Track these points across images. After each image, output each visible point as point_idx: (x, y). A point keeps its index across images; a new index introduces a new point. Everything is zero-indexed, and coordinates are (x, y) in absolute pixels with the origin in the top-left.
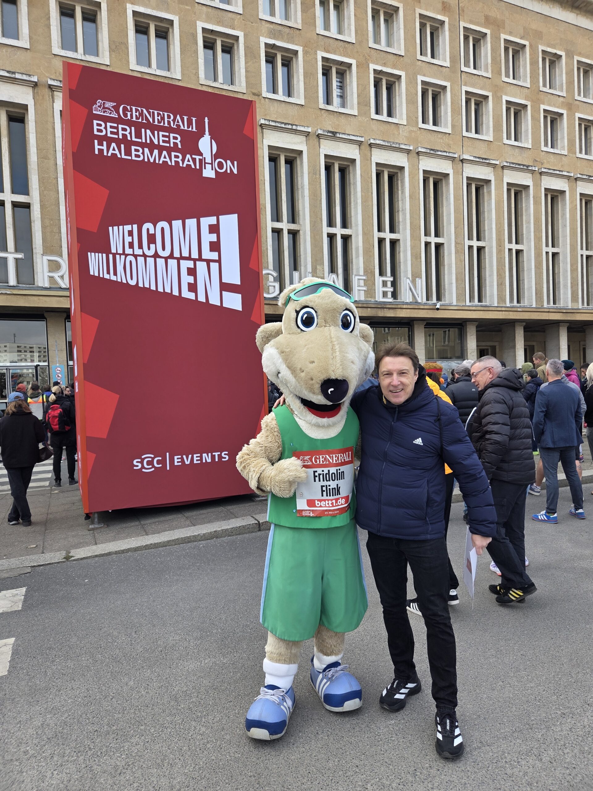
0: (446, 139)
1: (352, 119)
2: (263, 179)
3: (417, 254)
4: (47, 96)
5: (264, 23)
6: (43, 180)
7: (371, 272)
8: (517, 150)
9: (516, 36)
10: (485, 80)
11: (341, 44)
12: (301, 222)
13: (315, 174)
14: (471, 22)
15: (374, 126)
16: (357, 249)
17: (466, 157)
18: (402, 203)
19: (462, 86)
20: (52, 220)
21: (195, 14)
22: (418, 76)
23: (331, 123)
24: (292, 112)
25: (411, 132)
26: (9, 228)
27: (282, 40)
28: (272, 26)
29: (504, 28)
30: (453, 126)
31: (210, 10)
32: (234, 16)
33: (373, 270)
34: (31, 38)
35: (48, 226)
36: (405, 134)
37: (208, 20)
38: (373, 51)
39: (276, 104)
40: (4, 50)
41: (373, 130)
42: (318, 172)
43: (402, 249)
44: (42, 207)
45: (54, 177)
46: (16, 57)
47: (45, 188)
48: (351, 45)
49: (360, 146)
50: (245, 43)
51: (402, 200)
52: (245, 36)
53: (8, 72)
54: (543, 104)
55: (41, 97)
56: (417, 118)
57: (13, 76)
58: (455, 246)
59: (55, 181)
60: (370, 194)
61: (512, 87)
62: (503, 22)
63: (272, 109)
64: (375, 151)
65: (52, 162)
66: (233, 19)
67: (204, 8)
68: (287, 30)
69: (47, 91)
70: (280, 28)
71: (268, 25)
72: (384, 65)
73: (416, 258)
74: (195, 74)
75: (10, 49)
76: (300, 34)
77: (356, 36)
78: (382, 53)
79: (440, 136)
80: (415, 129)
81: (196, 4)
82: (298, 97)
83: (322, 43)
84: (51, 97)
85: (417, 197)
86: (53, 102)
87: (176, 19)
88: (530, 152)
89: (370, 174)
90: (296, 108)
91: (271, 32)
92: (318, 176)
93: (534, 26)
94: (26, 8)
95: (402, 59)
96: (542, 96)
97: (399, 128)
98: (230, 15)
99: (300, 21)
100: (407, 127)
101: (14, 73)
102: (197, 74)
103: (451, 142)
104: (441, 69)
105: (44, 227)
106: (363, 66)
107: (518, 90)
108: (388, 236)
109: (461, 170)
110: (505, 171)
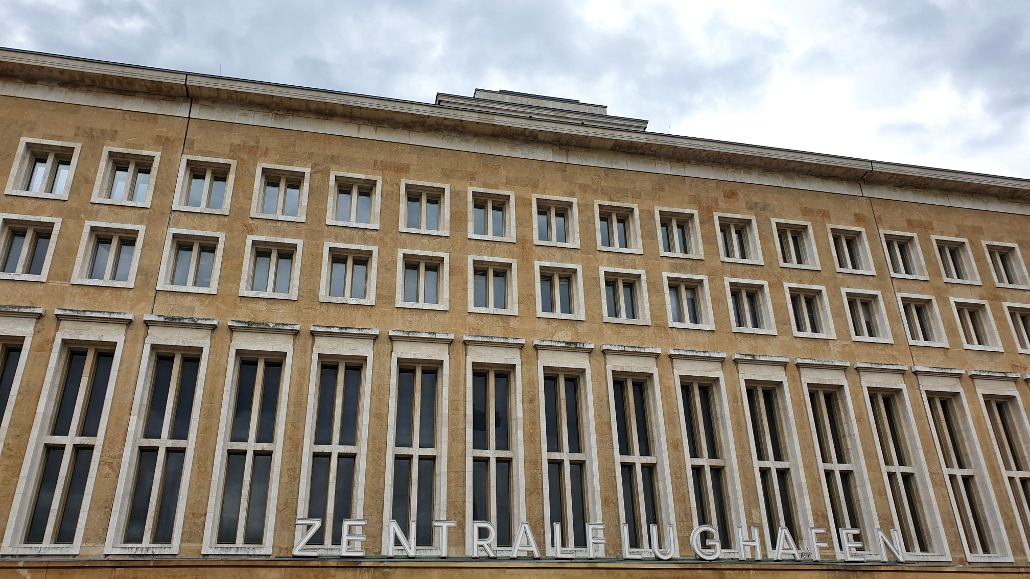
0: (889, 350)
1: (772, 339)
2: (676, 411)
3: (880, 490)
4: (461, 350)
5: (665, 259)
6: (452, 431)
7: (823, 514)
8: (985, 356)
9: (949, 235)
10: (923, 283)
11: (748, 267)
12: (725, 457)
13: (736, 401)
14: (892, 228)
15: (799, 344)
16: (800, 485)
17: (919, 368)
18: (848, 426)
19: (896, 293)
20: (457, 472)
21: (597, 261)
22: (841, 288)
23: (747, 345)
24: (704, 339)
25: (843, 346)
26: (415, 484)
27: (686, 272)
28: (673, 261)
29: (932, 229)
30: (895, 336)
31: (611, 255)
32: (634, 257)
33: (824, 512)
34: (449, 301)
35: (453, 480)
36: (837, 349)
37: (610, 264)
38: (785, 270)
39: (684, 333)
40: (427, 315)
41: (797, 349)
42: (739, 399)
43: (858, 483)
44: (450, 460)
45: (462, 427)
46: (436, 319)
47: (453, 440)
48: (760, 268)
49: (785, 367)
50: (647, 279)
51: (847, 423)
52: (647, 273)
53: (430, 333)
54: (1006, 301)
55: (455, 352)
56: (848, 331)
57: (434, 337)
58: (931, 478)
59: (462, 432)
60: (806, 419)
61: (959, 287)
62: (931, 223)
63: (680, 338)
64: (804, 371)
65: (462, 413)
66: (634, 260)
67: (606, 254)
68: (689, 262)
70: (682, 261)
71: (669, 260)
72: (800, 282)
73: (880, 495)
74: (599, 314)
75: (431, 313)
76: (704, 264)
77: (764, 258)
78: (796, 271)
79: (880, 347)
80: (848, 343)
81: (598, 252)
82: (708, 323)
83: (729, 270)
84: (464, 351)
85: (866, 418)
86: (466, 355)
87: (579, 268)
88: (1004, 357)
89: (802, 397)
90: (707, 334)
91: (673, 266)
92: (740, 404)
93: (969, 223)
94: (448, 277)
95: (819, 274)
96: (1001, 293)
97: (828, 343)
98: (631, 257)
99: (702, 252)
100: (838, 341)
101: (434, 333)
102: (601, 313)
103: (896, 353)
104: (867, 278)
105: (449, 481)
106: (776, 286)
107: (967, 289)
108: (837, 467)
109: (916, 384)
110: (976, 381)
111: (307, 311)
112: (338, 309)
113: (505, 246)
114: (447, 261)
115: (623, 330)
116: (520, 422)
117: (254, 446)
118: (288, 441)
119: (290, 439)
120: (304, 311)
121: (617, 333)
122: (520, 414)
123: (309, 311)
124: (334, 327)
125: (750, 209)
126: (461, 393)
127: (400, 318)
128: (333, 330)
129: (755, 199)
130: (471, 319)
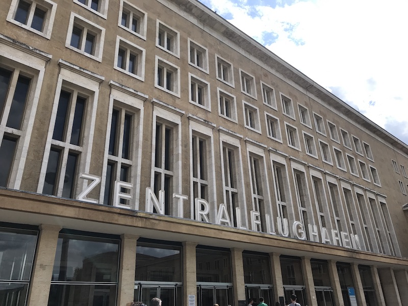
0: (316, 161)
1: (281, 145)
4: (150, 107)
5: (242, 94)
9: (331, 121)
10: (325, 137)
11: (272, 110)
12: (264, 195)
14: (316, 112)
17: (327, 172)
19: (318, 139)
20: (146, 177)
21: (216, 84)
22: (302, 131)
23: (273, 145)
24: (257, 136)
25: (303, 155)
27: (251, 103)
28: (246, 96)
29: (327, 117)
30: (318, 156)
31: (221, 83)
32: (231, 88)
34: (145, 77)
37: (221, 88)
38: (284, 116)
39: (249, 131)
41: (290, 152)
46: (137, 84)
48: (276, 112)
49: (285, 158)
50: (236, 101)
52: (236, 98)
53: (134, 90)
54: (346, 153)
55: (147, 107)
56: (305, 149)
57: (137, 93)
62: (326, 115)
64: (292, 162)
67: (219, 82)
68: (252, 99)
69: (150, 105)
72: (289, 123)
74: (217, 111)
75: (134, 80)
76: (257, 102)
77: (278, 108)
78: (288, 118)
79: (314, 159)
80: (305, 154)
81: (217, 80)
82: (258, 130)
83: (266, 108)
84: (152, 108)
86: (153, 111)
87: (208, 84)
88: (347, 174)
90: (259, 135)
93: (336, 119)
95: (295, 122)
97: (299, 152)
99: (256, 96)
100: (302, 153)
101: (137, 91)
103: (319, 163)
104: (310, 129)
106: (282, 122)
107: (337, 145)
108: (302, 209)
109: (325, 178)
110: (341, 182)
114: (144, 54)
116: (180, 156)
117: (6, 129)
119: (38, 129)
120: (54, 48)
121: (225, 123)
122: (180, 152)
123: (58, 50)
124: (76, 66)
125: (272, 84)
126: (150, 131)
127: (116, 76)
129: (274, 81)
130: (156, 91)
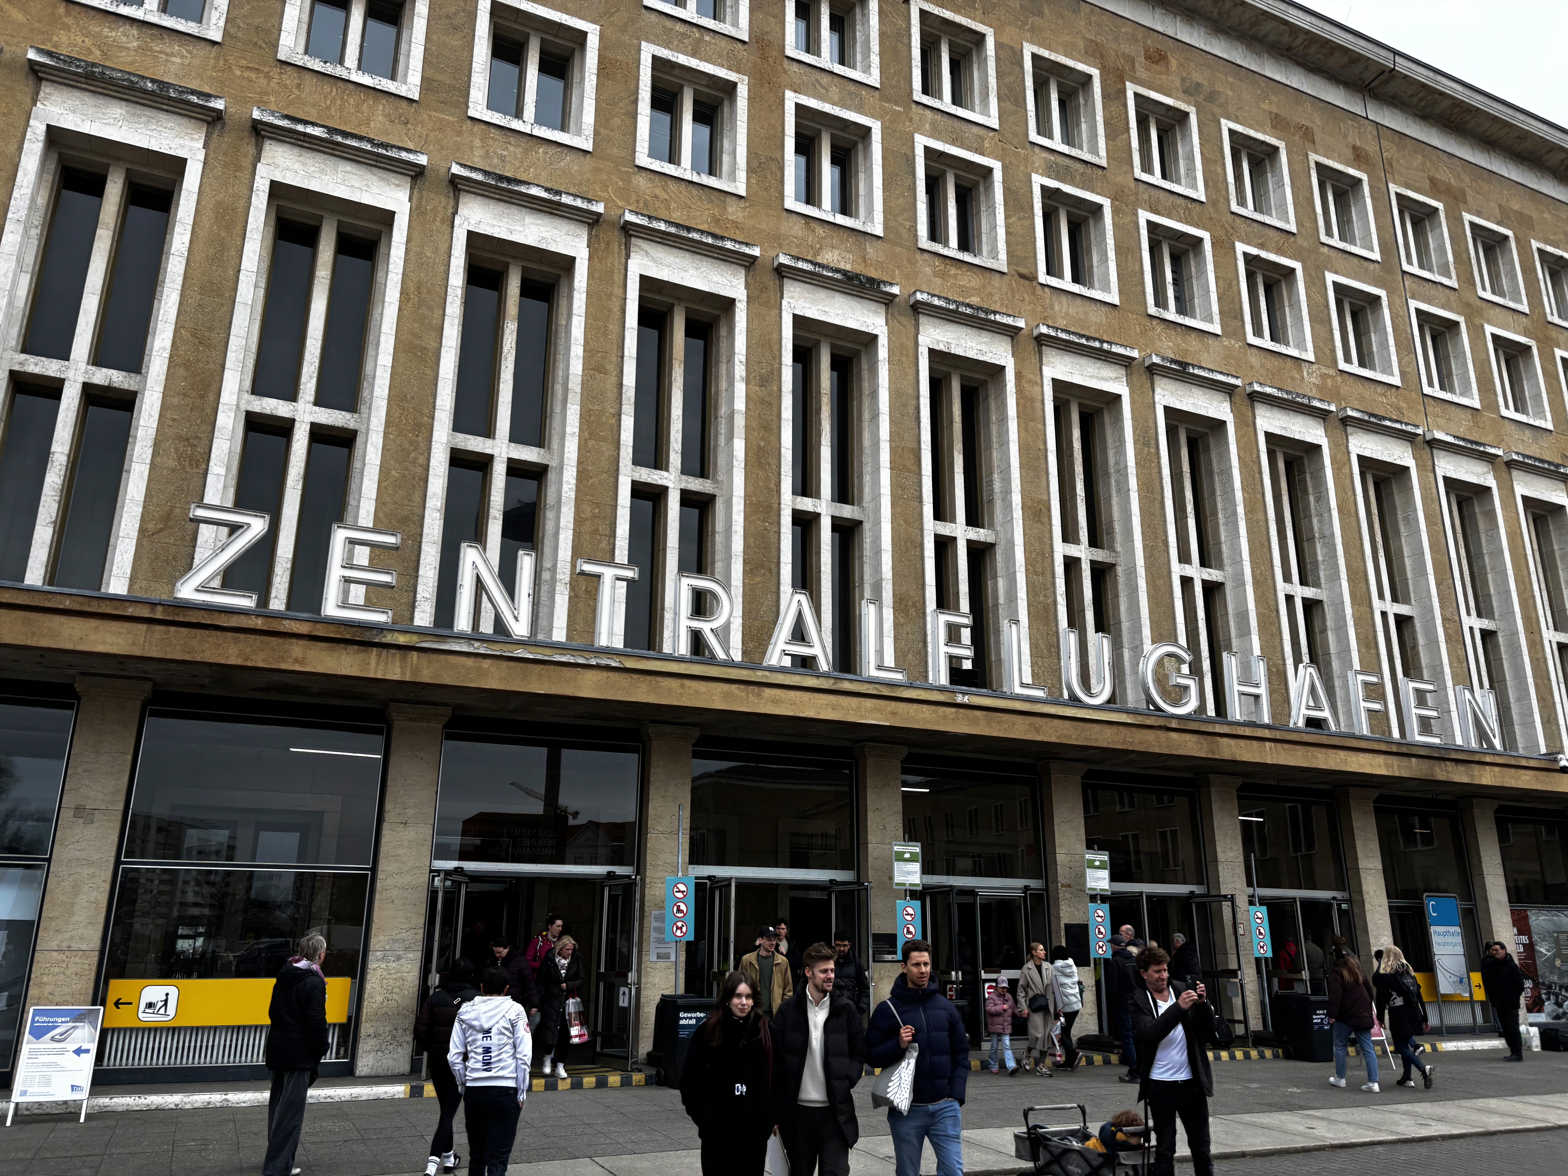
0: (1391, 394)
1: (1211, 341)
2: (1042, 447)
3: (1367, 638)
4: (616, 245)
5: (1037, 150)
6: (590, 416)
7: (1278, 671)
8: (1528, 432)
9: (1488, 219)
10: (1447, 291)
11: (1180, 201)
12: (1121, 547)
13: (1147, 444)
14: (1408, 186)
15: (1254, 359)
16: (1243, 616)
17: (1440, 435)
18: (1321, 522)
19: (1410, 300)
20: (598, 505)
21: (911, 120)
22: (1327, 273)
23: (1171, 344)
24: (1097, 316)
25: (1324, 377)
26: (495, 518)
27: (1072, 183)
28: (1051, 157)
29: (1465, 203)
30: (1403, 374)
31: (939, 117)
32: (982, 132)
33: (1281, 667)
34: (596, 133)
35: (587, 519)
36: (1313, 380)
37: (935, 134)
38: (1238, 221)
39: (1064, 299)
40: (541, 151)
41: (1252, 367)
42: (1153, 442)
43: (1329, 623)
44: (582, 475)
45: (612, 411)
46: (562, 164)
47: (590, 434)
48: (1198, 206)
49: (1231, 395)
50: (1004, 182)
51: (1320, 515)
52: (1005, 169)
53: (547, 190)
54: (1559, 346)
55: (603, 245)
56: (1333, 350)
57: (556, 199)
58: (1444, 626)
59: (613, 421)
60: (1260, 496)
61: (1498, 310)
62: (1464, 193)
63: (1057, 308)
64: (1262, 409)
65: (613, 379)
66: (982, 139)
67: (928, 113)
68: (1079, 167)
69: (616, 236)
70: (1068, 161)
71: (1045, 155)
72: (1261, 246)
73: (1368, 647)
74: (909, 229)
75: (552, 150)
76: (1105, 176)
77: (1206, 190)
78: (1256, 225)
79: (1380, 389)
80: (1332, 372)
81: (914, 106)
82: (1106, 289)
83: (1146, 197)
84: (623, 247)
85: (1353, 510)
86: (628, 256)
87: (875, 126)
88: (1551, 439)
89: (1255, 456)
90: (1104, 309)
91: (1051, 166)
92: (1153, 450)
93: (1515, 205)
94: (594, 78)
95: (1292, 239)
96: (1554, 334)
97: (1300, 365)
98: (975, 130)
99: (1103, 152)
100: (1315, 367)
101: (558, 193)
102: (914, 230)
103: (1403, 405)
104: (1366, 264)
105: (579, 521)
106: (1223, 247)
107: (1509, 317)
108: (1300, 592)
109: (1430, 463)
110: (1515, 473)
111: (247, 74)
112: (327, 88)
113: (723, 43)
114: (593, 42)
115: (953, 271)
116: (740, 422)
117: (86, 372)
118: (181, 371)
119: (187, 366)
120: (238, 73)
121: (943, 275)
122: (740, 404)
123: (253, 75)
124: (313, 124)
125: (1186, 92)
126: (613, 337)
127: (477, 142)
128: (310, 130)
129: (1197, 77)
130: (641, 182)
